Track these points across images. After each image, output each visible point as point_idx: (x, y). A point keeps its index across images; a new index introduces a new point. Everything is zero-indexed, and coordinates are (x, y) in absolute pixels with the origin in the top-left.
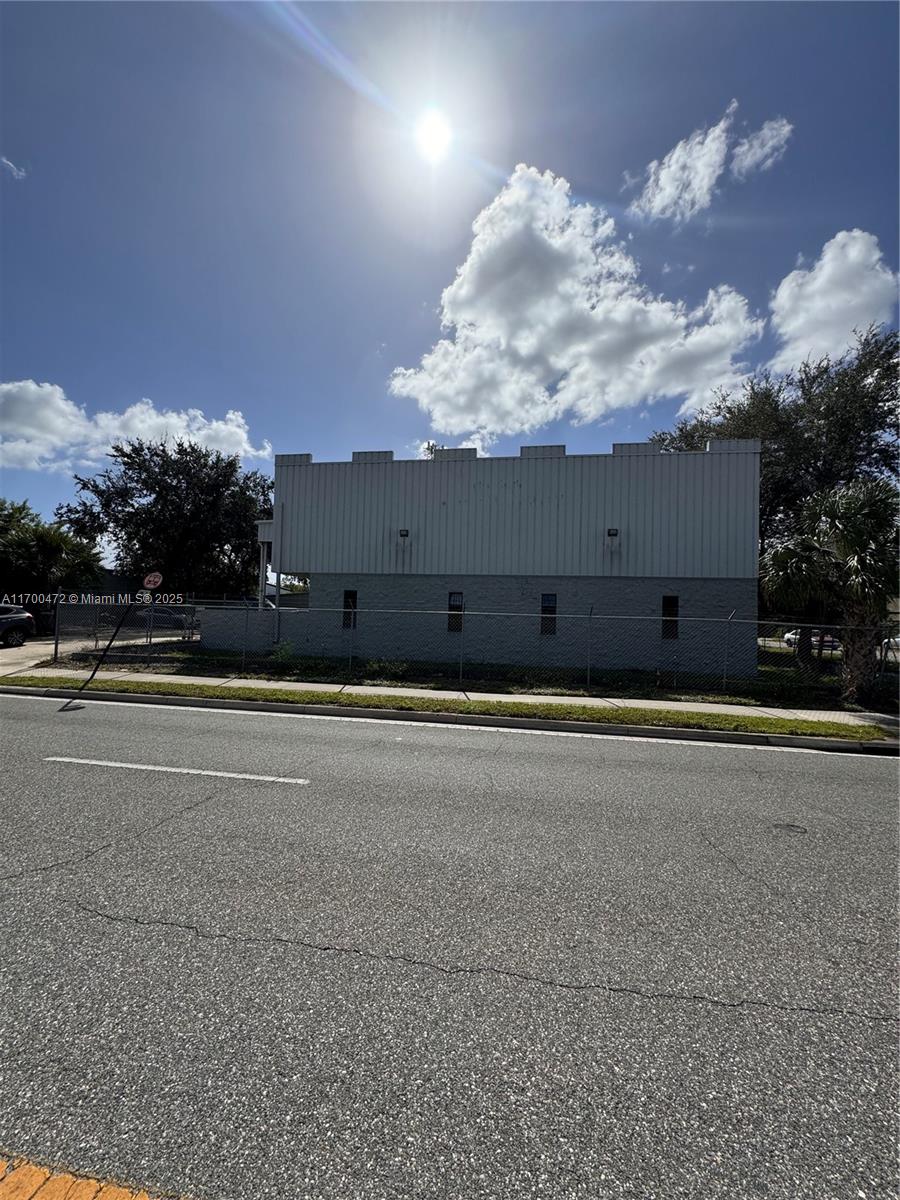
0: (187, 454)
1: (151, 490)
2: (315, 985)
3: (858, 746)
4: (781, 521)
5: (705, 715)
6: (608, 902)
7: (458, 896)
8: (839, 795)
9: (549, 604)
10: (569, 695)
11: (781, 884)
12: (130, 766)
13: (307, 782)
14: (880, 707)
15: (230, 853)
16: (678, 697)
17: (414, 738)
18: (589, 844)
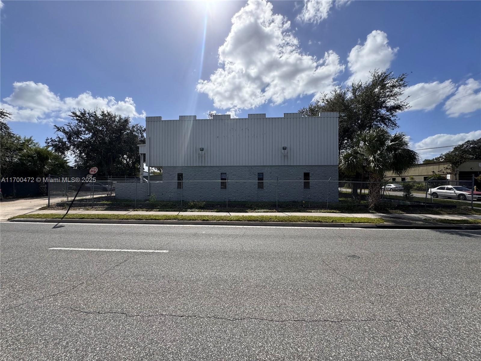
0: (106, 116)
1: (90, 131)
2: (179, 331)
3: (375, 226)
4: (346, 143)
5: (321, 217)
6: (291, 288)
7: (233, 291)
8: (369, 244)
9: (261, 177)
10: (270, 212)
11: (352, 277)
12: (89, 249)
13: (167, 251)
14: (382, 211)
15: (137, 282)
16: (311, 211)
17: (209, 231)
18: (282, 268)
